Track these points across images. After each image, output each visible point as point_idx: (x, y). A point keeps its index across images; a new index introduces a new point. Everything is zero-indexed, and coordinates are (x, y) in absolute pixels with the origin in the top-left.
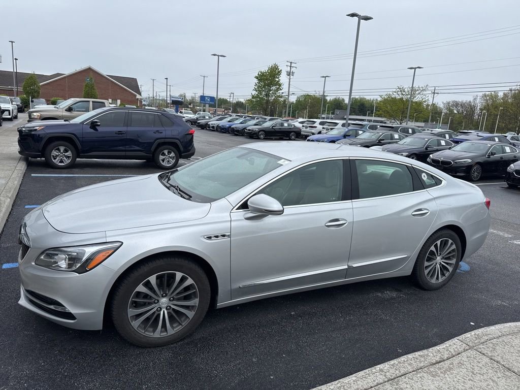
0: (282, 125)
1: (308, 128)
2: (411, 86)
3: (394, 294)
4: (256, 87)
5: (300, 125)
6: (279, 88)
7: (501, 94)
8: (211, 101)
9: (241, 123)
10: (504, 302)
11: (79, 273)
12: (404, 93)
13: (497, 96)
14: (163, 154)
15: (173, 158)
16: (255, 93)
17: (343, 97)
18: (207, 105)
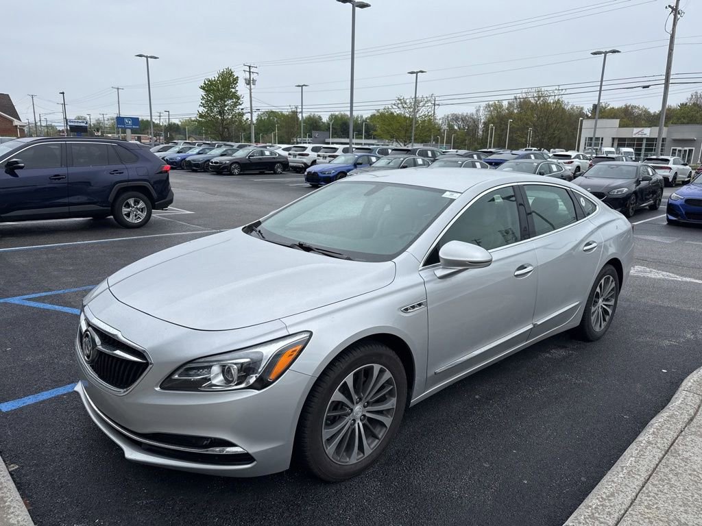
0: (262, 153)
1: (298, 157)
2: (413, 96)
3: (563, 352)
4: (203, 102)
5: (285, 154)
6: (237, 102)
7: (505, 104)
8: (133, 124)
9: (199, 153)
10: (671, 341)
11: (258, 390)
12: (406, 106)
13: (501, 106)
14: (128, 205)
15: (142, 210)
16: (202, 109)
17: (319, 114)
18: (129, 131)
